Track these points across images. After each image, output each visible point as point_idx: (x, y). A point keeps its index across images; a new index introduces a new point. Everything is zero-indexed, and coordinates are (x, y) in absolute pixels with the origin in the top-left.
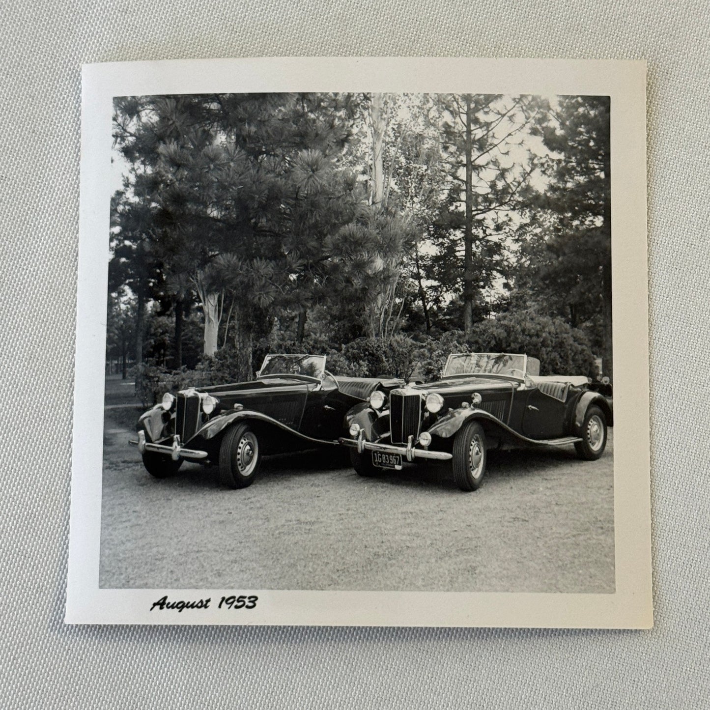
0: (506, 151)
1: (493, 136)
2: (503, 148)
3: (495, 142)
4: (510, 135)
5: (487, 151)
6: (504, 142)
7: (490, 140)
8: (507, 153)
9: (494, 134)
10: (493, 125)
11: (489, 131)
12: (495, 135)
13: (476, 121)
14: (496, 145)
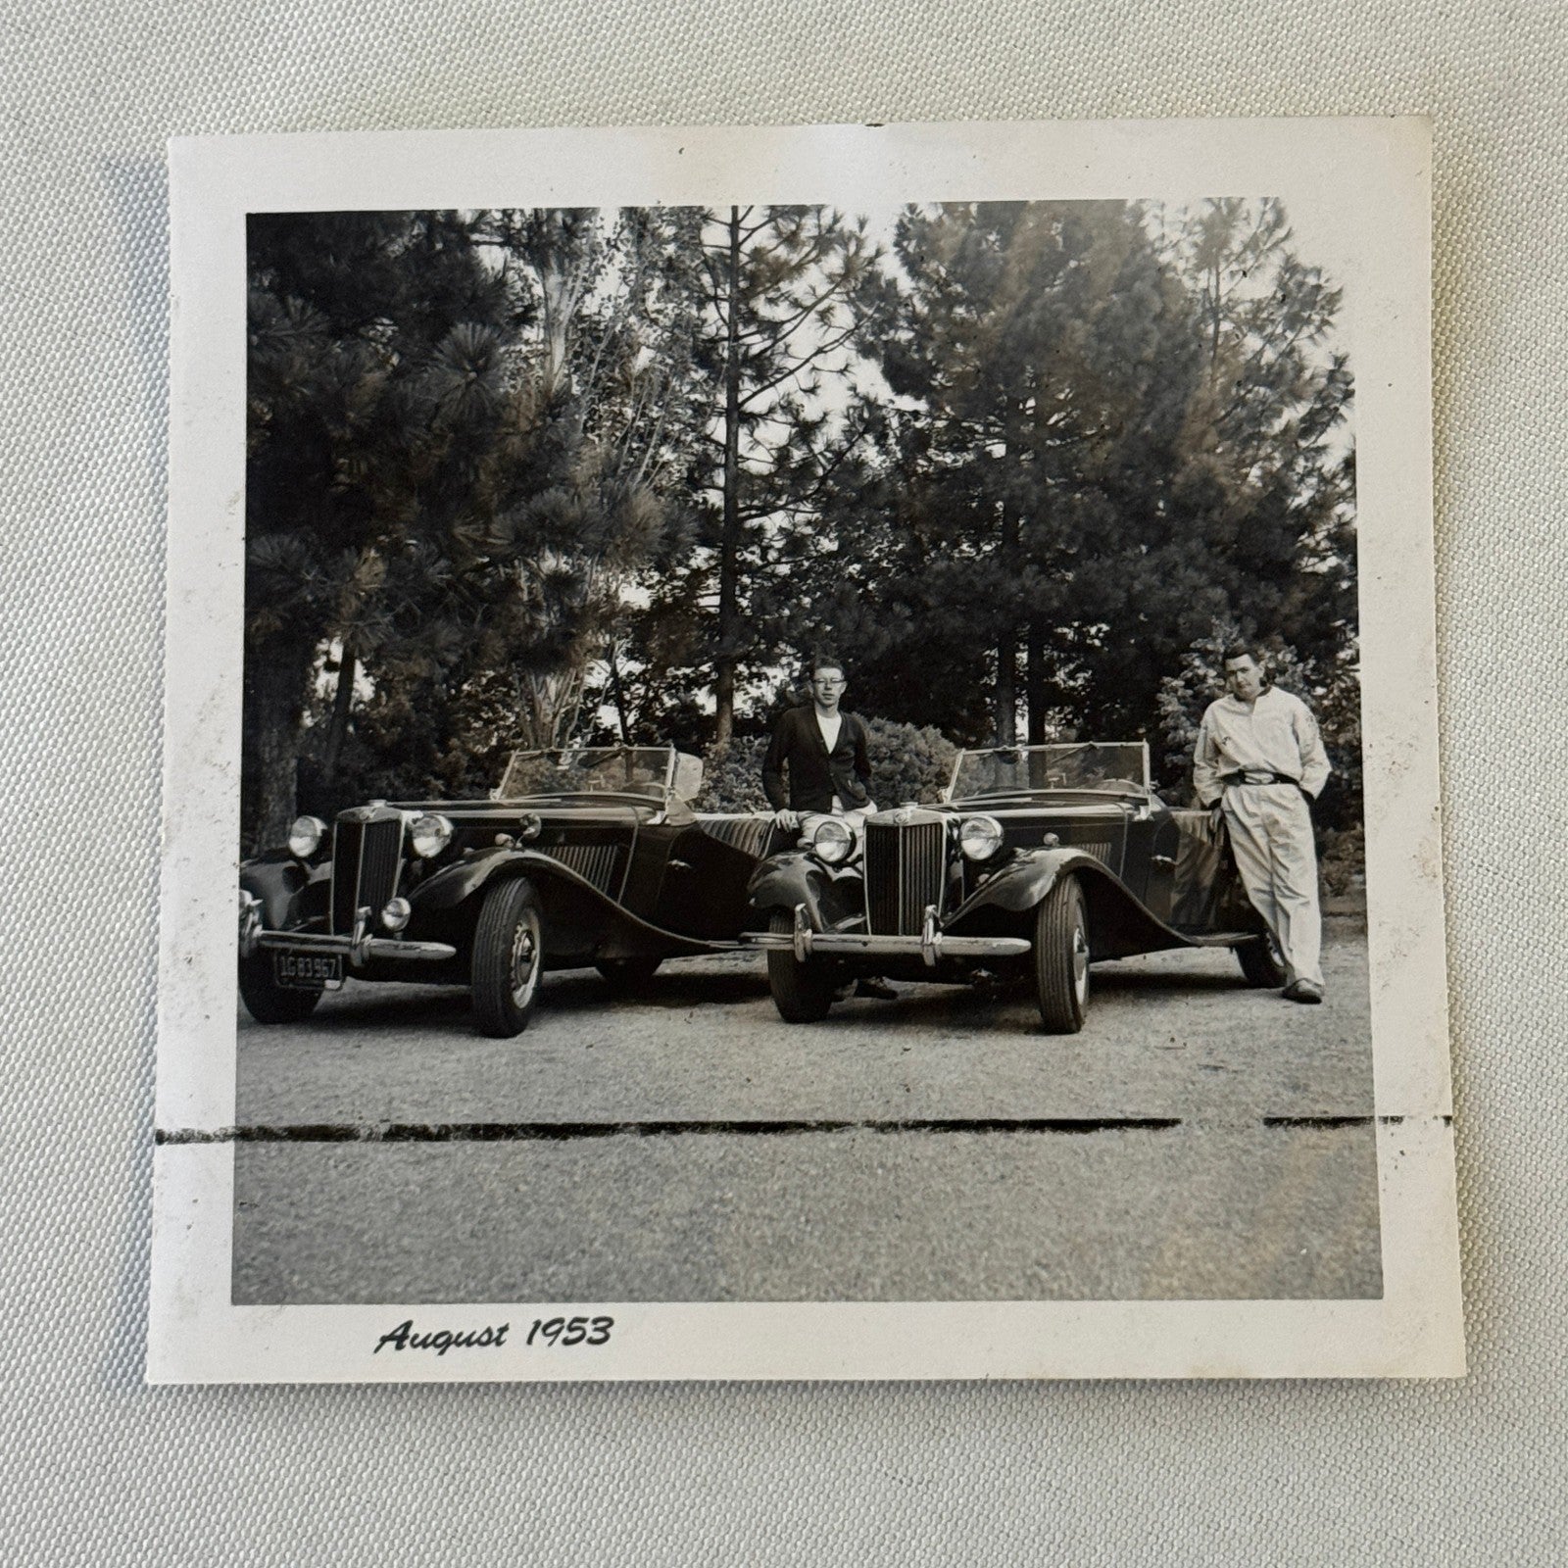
0: (811, 385)
1: (786, 353)
2: (803, 378)
3: (791, 364)
4: (820, 351)
5: (772, 385)
6: (808, 366)
7: (778, 361)
8: (812, 391)
9: (787, 347)
10: (788, 327)
11: (776, 341)
12: (791, 350)
13: (752, 317)
14: (792, 372)
